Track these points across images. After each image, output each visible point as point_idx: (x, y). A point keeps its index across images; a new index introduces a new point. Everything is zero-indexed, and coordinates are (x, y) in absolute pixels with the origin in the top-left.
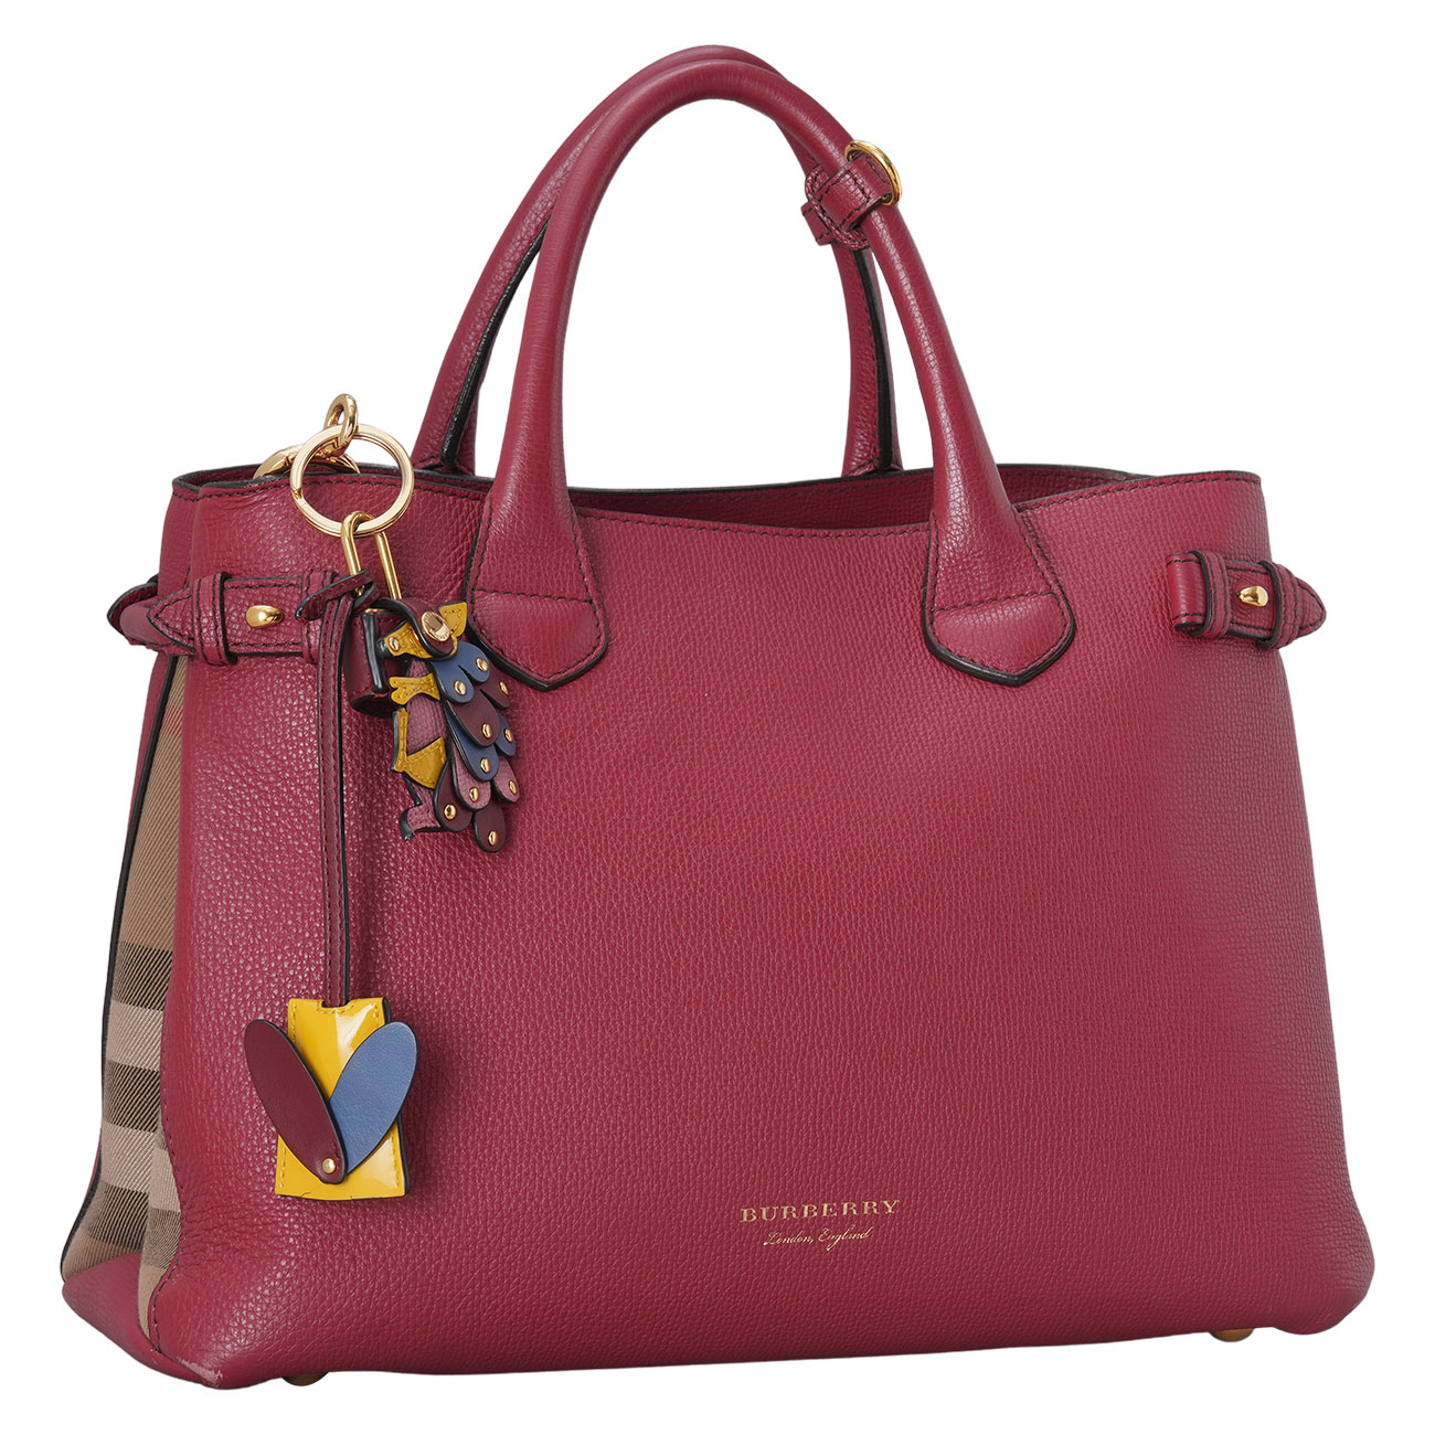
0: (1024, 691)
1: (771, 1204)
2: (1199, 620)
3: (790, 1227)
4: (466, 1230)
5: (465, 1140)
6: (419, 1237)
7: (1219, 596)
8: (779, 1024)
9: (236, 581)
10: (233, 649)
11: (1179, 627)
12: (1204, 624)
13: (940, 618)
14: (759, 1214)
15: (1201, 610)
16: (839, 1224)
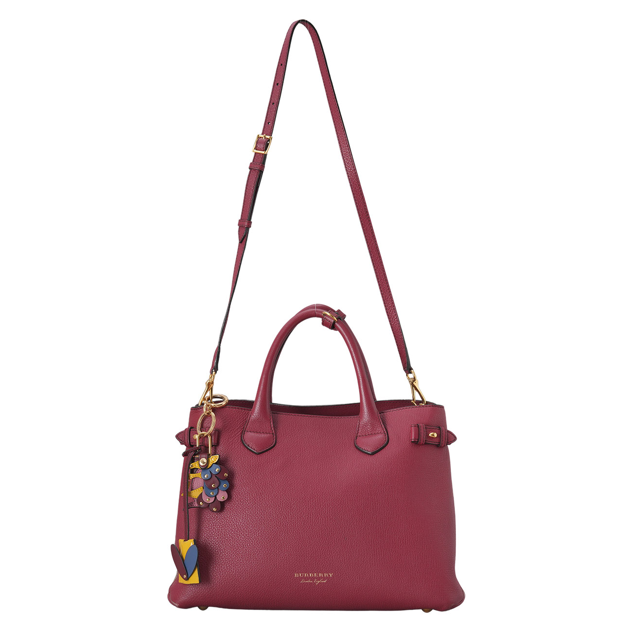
0: (373, 456)
1: (302, 573)
2: (417, 440)
3: (307, 579)
4: (231, 575)
5: (232, 555)
6: (221, 576)
7: (422, 435)
8: (304, 532)
9: (193, 429)
10: (192, 444)
11: (412, 442)
12: (418, 441)
13: (358, 438)
14: (299, 575)
15: (417, 438)
16: (319, 579)
